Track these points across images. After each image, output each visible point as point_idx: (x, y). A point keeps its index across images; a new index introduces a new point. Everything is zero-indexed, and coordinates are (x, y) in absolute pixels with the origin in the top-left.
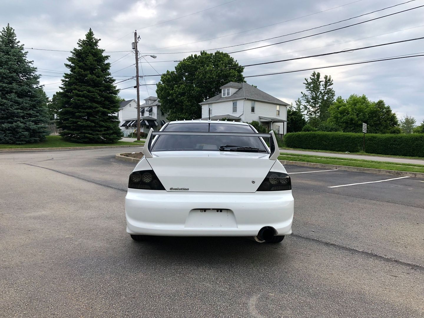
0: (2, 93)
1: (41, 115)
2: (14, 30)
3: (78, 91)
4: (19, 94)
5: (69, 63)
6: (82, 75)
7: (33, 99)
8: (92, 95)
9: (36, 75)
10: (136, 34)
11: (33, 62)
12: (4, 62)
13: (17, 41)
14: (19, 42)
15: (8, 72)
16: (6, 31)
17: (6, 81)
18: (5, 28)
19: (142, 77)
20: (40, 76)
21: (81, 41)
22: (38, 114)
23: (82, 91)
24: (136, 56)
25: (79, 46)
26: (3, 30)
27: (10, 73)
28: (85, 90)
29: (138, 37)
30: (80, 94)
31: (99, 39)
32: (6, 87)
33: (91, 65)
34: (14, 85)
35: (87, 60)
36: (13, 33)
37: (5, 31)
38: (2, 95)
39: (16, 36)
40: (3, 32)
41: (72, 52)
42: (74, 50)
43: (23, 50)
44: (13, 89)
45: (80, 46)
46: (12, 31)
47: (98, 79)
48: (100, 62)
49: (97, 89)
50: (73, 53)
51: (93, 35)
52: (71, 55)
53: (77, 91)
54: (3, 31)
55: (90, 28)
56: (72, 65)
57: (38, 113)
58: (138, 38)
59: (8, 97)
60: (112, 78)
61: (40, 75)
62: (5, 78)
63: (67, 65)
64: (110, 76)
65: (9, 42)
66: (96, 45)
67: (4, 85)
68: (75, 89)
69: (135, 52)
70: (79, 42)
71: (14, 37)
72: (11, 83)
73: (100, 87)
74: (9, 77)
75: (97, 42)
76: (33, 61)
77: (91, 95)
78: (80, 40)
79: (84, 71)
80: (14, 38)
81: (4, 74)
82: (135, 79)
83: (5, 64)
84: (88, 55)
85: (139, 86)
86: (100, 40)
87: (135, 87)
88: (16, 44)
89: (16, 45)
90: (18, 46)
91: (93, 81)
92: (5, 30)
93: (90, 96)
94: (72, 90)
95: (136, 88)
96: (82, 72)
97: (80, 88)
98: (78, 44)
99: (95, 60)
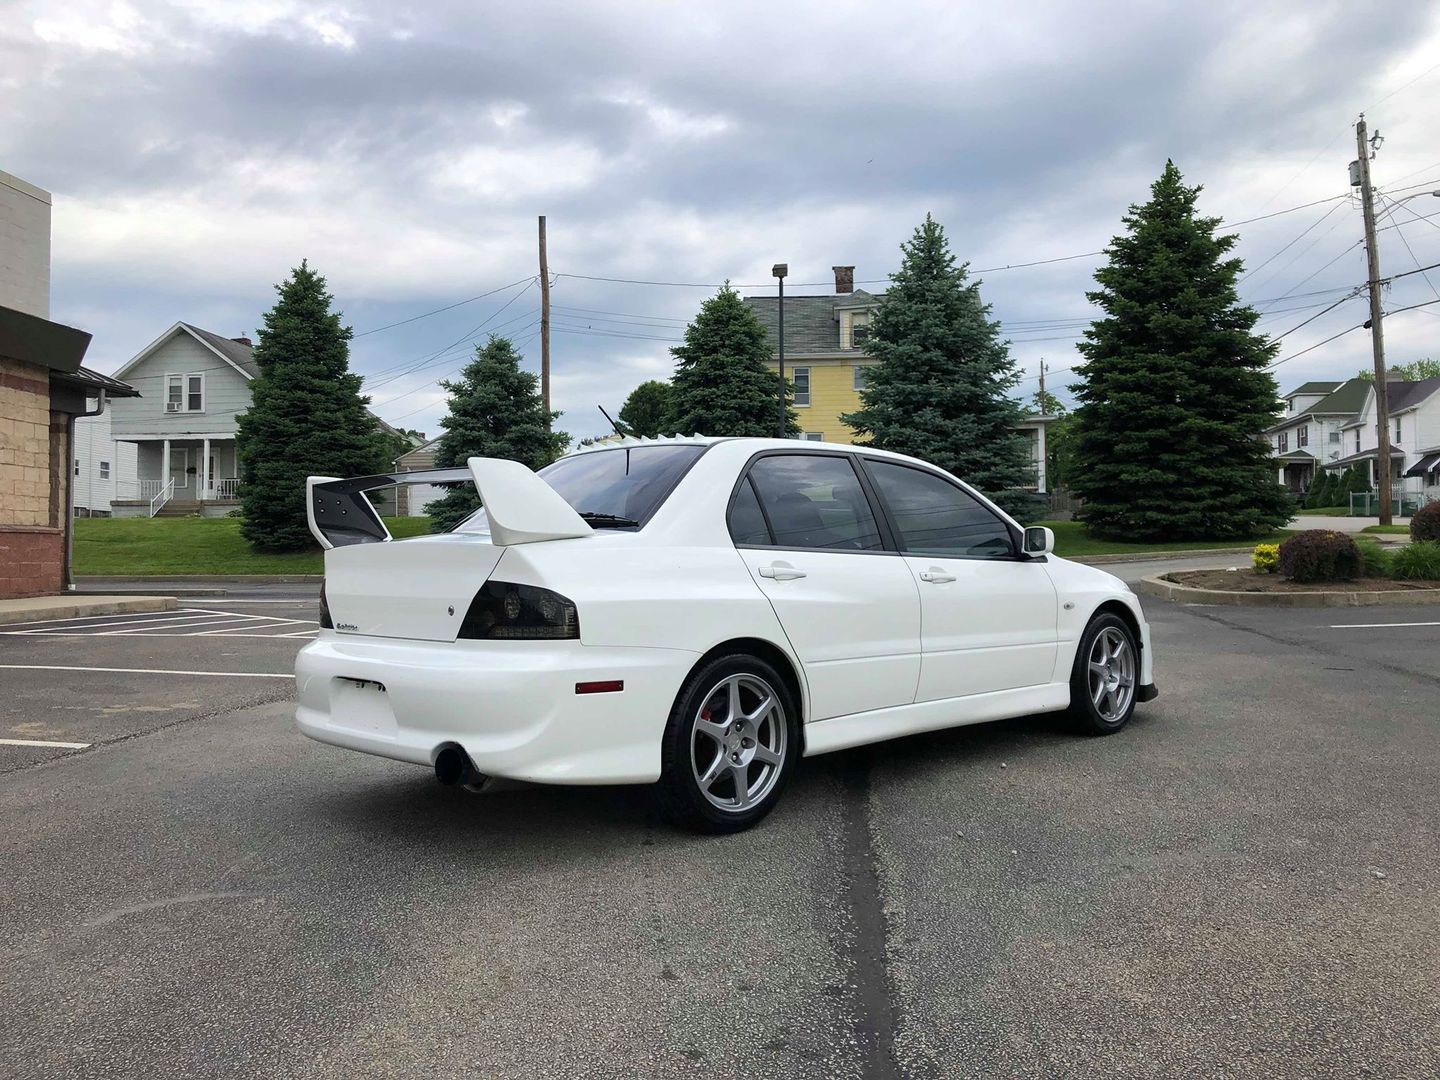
0: (906, 412)
1: (1007, 461)
2: (942, 227)
3: (1123, 371)
4: (946, 405)
5: (1099, 288)
6: (1135, 320)
7: (986, 416)
8: (1166, 381)
9: (996, 344)
10: (1361, 128)
11: (990, 309)
12: (911, 324)
13: (947, 257)
14: (953, 258)
15: (919, 348)
16: (924, 235)
17: (913, 374)
18: (922, 229)
19: (1387, 282)
20: (1008, 346)
21: (1137, 209)
22: (997, 460)
23: (1132, 371)
24: (1365, 208)
25: (1130, 228)
26: (916, 234)
27: (926, 349)
28: (1144, 367)
29: (1370, 135)
30: (1126, 381)
31: (1194, 188)
32: (912, 393)
33: (1164, 278)
34: (933, 385)
35: (1153, 265)
36: (940, 237)
37: (920, 237)
38: (905, 416)
39: (946, 244)
40: (915, 242)
41: (1107, 252)
42: (1113, 244)
43: (965, 278)
44: (932, 395)
45: (1133, 224)
46: (937, 234)
47: (1186, 322)
48: (1197, 264)
49: (1185, 359)
50: (1114, 254)
51: (1179, 178)
52: (1105, 262)
53: (1115, 375)
54: (915, 238)
55: (1170, 161)
56: (1107, 291)
57: (999, 455)
58: (1374, 139)
59: (917, 419)
60: (1249, 308)
61: (1008, 342)
62: (914, 369)
63: (1093, 297)
64: (1235, 305)
65: (929, 266)
66: (1189, 211)
67: (909, 387)
68: (1113, 367)
69: (1360, 196)
70: (1131, 213)
71: (941, 247)
72: (925, 380)
73: (1196, 347)
74: (923, 364)
75: (1189, 200)
76: (990, 306)
77: (1163, 378)
78: (1133, 207)
79: (1142, 306)
80: (943, 251)
81: (911, 356)
82: (1363, 293)
83: (914, 329)
84: (1155, 251)
85: (1379, 319)
86: (1199, 189)
87: (1367, 326)
88: (948, 266)
89: (948, 269)
90: (955, 269)
91: (1170, 332)
92: (922, 234)
93: (1159, 383)
94: (1103, 370)
95: (1371, 329)
96: (1132, 308)
97: (1128, 363)
98: (1125, 220)
99: (1181, 261)
